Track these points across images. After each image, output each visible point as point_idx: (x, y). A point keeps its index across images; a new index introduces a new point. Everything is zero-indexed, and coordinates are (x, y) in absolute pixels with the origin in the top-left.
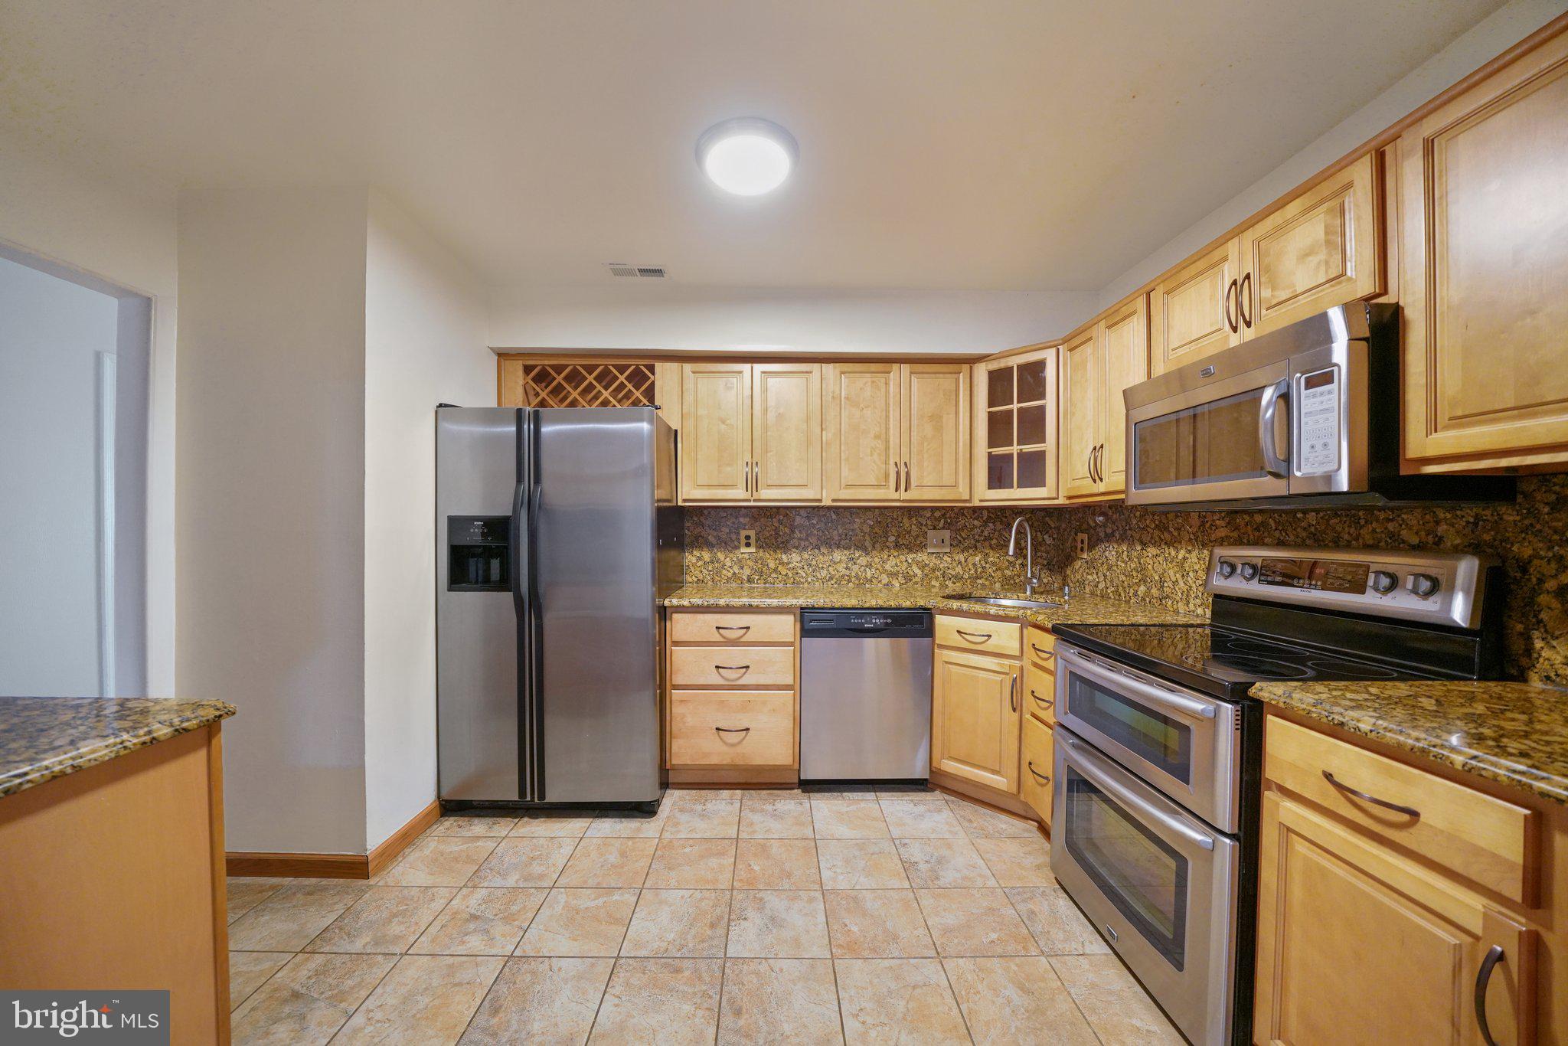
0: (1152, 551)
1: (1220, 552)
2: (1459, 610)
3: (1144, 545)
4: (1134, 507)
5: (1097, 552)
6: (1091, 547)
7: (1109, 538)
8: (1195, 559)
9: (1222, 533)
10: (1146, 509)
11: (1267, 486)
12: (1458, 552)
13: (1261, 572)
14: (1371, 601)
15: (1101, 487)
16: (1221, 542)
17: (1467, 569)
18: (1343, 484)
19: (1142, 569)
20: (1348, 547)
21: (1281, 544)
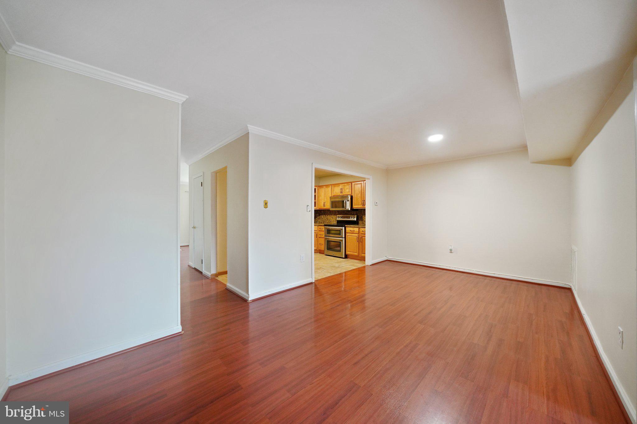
0: (329, 216)
1: (337, 216)
2: (355, 219)
3: (328, 215)
4: (331, 211)
5: (320, 217)
6: (319, 216)
7: (322, 214)
8: (334, 217)
9: (337, 213)
10: (333, 211)
11: (344, 209)
12: (355, 215)
13: (342, 217)
14: (350, 219)
15: (325, 208)
16: (337, 214)
17: (356, 216)
18: (349, 209)
19: (327, 218)
20: (348, 215)
21: (343, 215)
